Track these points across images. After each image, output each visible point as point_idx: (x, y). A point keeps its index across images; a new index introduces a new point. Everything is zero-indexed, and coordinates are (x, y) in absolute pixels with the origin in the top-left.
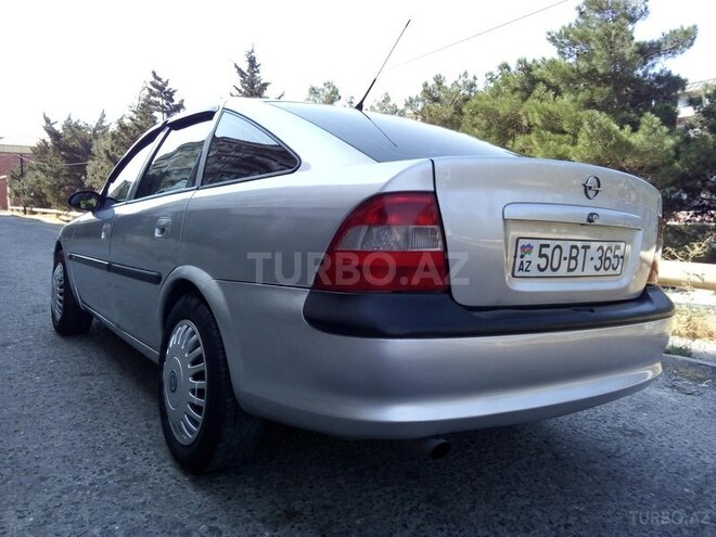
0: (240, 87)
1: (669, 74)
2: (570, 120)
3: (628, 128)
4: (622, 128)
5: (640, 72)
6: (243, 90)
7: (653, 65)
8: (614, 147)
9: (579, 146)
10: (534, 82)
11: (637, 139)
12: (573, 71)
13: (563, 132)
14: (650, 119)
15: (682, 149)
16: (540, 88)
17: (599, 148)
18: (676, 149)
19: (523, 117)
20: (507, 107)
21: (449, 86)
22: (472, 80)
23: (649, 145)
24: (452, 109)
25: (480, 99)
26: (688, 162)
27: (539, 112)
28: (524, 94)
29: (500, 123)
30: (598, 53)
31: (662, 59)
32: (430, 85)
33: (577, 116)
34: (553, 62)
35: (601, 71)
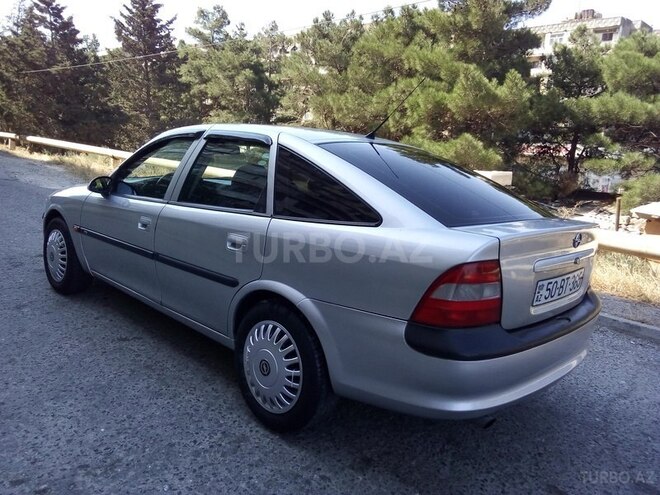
0: (130, 7)
1: (529, 32)
2: (448, 69)
3: (495, 80)
4: (490, 80)
5: (505, 29)
6: (134, 10)
7: (516, 23)
8: (483, 98)
9: (454, 95)
10: (415, 28)
11: (502, 91)
12: (451, 24)
13: (440, 79)
14: (514, 74)
15: (535, 100)
16: (420, 36)
17: (471, 97)
18: (531, 100)
19: (405, 62)
20: (391, 51)
21: (338, 24)
22: (358, 19)
23: (510, 98)
24: (340, 46)
25: (366, 40)
26: (539, 111)
27: (420, 60)
28: (406, 40)
29: (384, 64)
30: (473, 11)
31: (523, 18)
32: (320, 20)
33: (452, 66)
34: (434, 13)
35: (475, 27)
